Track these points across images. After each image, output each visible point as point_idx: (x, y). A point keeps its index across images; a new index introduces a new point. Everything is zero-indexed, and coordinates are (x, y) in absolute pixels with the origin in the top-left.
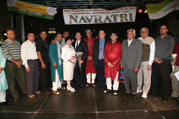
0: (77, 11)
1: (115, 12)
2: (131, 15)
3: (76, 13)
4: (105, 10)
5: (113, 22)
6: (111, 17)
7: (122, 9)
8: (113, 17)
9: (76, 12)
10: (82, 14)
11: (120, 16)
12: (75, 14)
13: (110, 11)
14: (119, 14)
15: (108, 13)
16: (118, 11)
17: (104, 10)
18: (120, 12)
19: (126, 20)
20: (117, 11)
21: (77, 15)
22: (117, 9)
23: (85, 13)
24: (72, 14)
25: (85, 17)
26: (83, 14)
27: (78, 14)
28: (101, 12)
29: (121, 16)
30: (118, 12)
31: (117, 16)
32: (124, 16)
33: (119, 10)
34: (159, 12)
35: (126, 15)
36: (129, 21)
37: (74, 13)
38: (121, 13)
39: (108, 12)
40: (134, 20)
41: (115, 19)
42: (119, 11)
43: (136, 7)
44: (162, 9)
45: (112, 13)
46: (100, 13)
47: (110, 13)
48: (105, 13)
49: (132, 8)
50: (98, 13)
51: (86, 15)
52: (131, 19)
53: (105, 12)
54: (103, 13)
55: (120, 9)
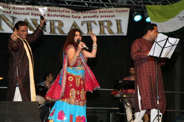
0: (14, 8)
1: (89, 17)
2: (119, 23)
3: (12, 13)
4: (71, 11)
5: (86, 35)
6: (82, 24)
7: (102, 12)
8: (85, 25)
9: (12, 11)
10: (24, 14)
11: (98, 23)
12: (10, 13)
13: (80, 13)
14: (96, 20)
15: (75, 17)
16: (95, 14)
17: (69, 12)
18: (98, 17)
19: (110, 31)
20: (92, 15)
21: (15, 15)
22: (92, 11)
23: (30, 14)
24: (4, 12)
25: (30, 22)
26: (26, 14)
27: (16, 13)
28: (63, 14)
29: (101, 23)
30: (94, 17)
31: (93, 24)
32: (106, 24)
33: (96, 12)
34: (171, 19)
35: (110, 23)
36: (116, 35)
37: (9, 11)
38: (100, 19)
39: (76, 14)
40: (125, 32)
41: (89, 29)
42: (97, 14)
43: (128, 9)
44: (177, 16)
45: (84, 17)
46: (62, 16)
47: (79, 17)
48: (71, 17)
49: (121, 11)
50: (57, 16)
51: (33, 17)
52: (119, 29)
53: (70, 14)
54: (67, 17)
55: (98, 11)
